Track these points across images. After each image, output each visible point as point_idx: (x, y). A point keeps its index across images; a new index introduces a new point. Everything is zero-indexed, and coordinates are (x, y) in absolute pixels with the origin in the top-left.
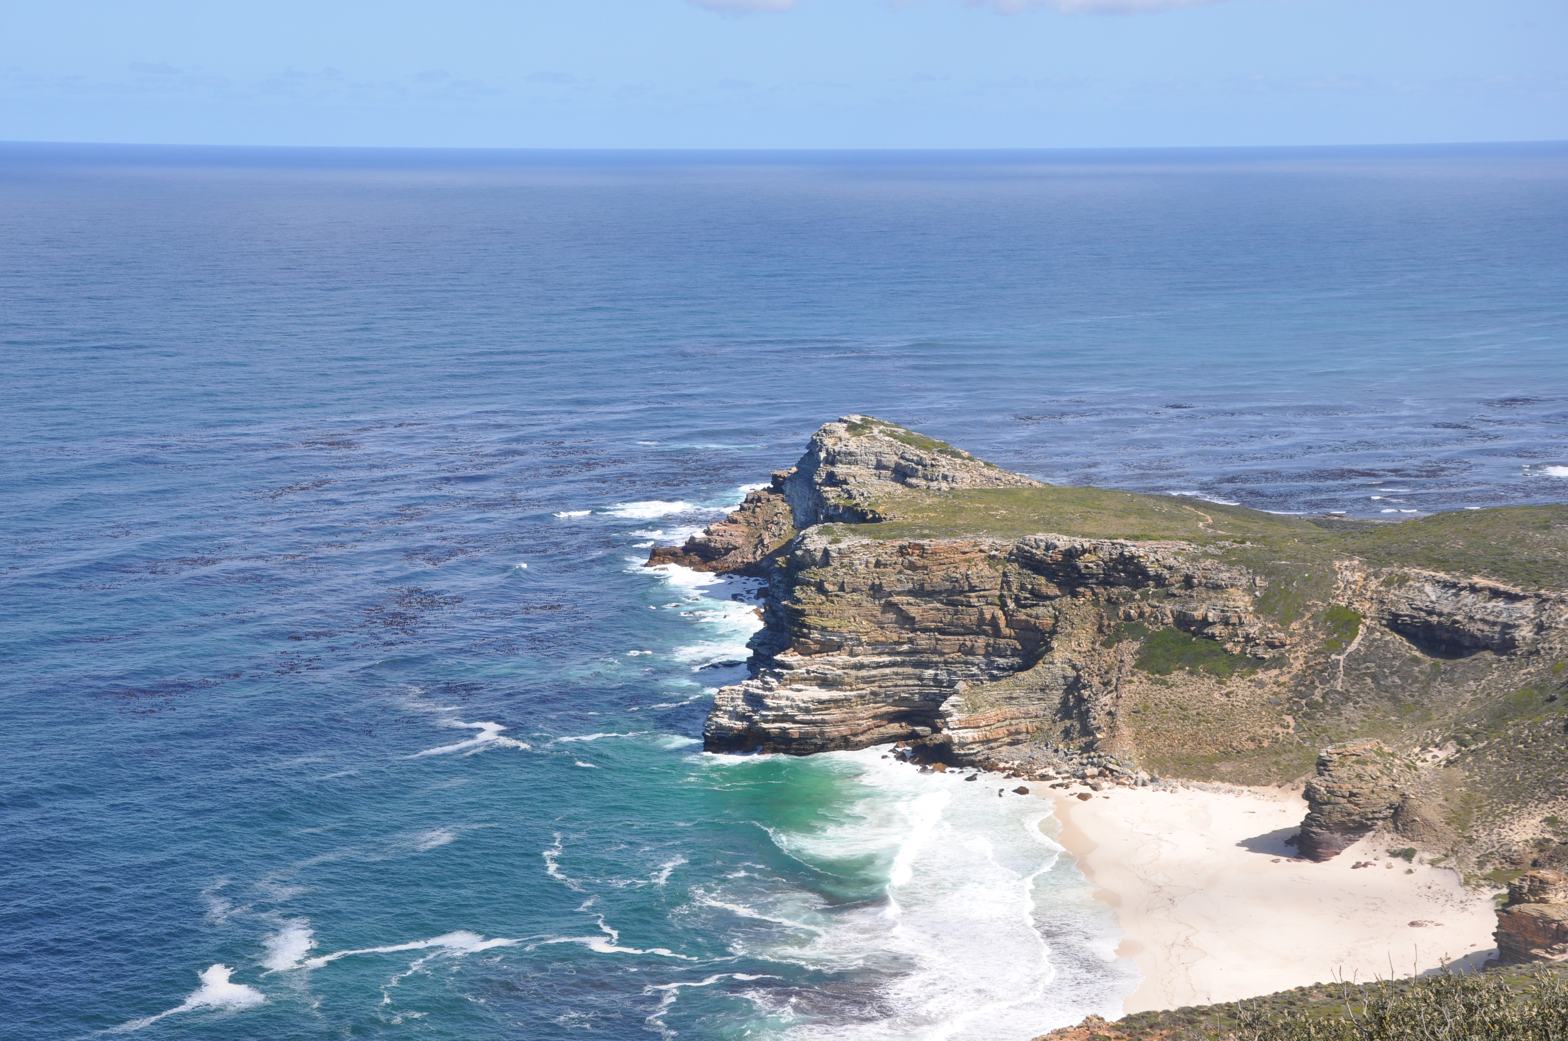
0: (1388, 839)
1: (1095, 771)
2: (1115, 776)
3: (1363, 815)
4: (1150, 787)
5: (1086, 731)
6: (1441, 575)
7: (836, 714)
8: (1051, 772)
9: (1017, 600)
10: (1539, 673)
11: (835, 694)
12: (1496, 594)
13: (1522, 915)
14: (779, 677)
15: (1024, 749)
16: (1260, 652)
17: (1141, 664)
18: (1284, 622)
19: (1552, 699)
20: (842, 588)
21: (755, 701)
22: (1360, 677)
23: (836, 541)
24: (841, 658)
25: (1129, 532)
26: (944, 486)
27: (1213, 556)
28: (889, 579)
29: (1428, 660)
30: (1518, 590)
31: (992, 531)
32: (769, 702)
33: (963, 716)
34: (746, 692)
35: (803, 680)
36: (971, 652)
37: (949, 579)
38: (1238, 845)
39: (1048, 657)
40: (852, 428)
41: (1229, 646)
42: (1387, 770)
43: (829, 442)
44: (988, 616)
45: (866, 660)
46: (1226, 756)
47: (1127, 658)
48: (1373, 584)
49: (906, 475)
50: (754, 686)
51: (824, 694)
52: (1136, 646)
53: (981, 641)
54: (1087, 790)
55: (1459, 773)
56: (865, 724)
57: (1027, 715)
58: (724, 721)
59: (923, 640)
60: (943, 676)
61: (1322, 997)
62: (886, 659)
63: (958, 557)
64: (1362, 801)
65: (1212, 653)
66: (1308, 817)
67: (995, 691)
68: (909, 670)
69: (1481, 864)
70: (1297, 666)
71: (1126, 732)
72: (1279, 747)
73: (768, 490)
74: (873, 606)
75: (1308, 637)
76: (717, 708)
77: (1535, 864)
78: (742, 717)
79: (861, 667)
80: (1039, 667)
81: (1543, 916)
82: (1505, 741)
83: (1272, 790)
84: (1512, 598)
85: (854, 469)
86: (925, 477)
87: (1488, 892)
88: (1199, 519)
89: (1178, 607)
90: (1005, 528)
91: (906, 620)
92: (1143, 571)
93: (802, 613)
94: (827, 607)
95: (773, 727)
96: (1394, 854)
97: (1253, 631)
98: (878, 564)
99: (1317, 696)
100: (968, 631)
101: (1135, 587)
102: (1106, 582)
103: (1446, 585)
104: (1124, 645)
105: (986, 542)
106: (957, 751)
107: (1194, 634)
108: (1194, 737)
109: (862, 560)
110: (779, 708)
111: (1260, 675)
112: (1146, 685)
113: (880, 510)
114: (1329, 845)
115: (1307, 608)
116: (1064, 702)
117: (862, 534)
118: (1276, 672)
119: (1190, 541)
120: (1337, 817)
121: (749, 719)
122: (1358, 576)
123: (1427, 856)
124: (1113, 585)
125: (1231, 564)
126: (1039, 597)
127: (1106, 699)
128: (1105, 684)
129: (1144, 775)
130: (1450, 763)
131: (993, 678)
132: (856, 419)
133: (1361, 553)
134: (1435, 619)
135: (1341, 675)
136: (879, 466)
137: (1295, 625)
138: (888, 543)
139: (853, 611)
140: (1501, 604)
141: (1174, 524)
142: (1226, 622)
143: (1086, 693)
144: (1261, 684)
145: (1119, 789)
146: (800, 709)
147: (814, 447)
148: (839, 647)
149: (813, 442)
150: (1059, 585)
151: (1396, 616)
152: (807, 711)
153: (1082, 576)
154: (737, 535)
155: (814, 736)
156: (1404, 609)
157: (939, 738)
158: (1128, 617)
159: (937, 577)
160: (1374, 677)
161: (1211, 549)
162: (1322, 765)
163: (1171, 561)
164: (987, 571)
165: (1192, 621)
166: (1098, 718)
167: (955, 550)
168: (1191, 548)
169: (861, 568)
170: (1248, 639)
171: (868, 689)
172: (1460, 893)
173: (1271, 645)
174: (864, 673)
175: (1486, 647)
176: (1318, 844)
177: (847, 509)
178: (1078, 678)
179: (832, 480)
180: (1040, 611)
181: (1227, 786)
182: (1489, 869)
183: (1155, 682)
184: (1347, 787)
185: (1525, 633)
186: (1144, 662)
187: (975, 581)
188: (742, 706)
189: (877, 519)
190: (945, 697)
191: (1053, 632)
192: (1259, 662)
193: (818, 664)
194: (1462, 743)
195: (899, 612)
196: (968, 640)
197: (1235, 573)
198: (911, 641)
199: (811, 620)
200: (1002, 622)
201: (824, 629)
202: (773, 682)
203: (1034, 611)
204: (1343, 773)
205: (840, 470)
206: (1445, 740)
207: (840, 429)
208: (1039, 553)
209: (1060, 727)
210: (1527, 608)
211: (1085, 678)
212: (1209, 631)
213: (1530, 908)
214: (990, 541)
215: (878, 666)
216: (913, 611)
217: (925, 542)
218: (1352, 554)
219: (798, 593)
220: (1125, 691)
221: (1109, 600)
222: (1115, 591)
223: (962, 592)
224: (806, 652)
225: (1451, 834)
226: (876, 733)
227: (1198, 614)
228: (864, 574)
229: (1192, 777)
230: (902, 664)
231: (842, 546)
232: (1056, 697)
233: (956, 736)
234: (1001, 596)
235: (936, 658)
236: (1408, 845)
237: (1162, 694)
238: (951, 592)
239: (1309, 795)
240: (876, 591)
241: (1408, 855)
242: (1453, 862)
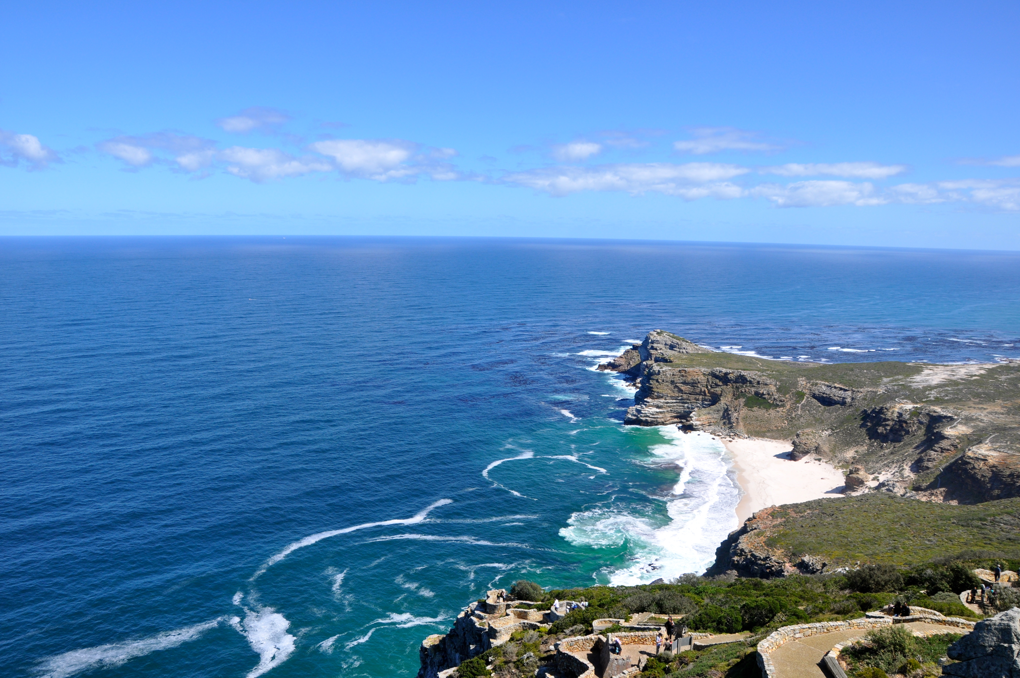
0: (814, 456)
1: (733, 434)
2: (739, 436)
3: (808, 449)
4: (748, 439)
5: (730, 423)
6: (826, 383)
7: (661, 416)
8: (721, 434)
9: (711, 386)
10: (852, 411)
11: (661, 410)
12: (841, 389)
13: (852, 477)
14: (645, 405)
15: (712, 427)
16: (778, 403)
17: (745, 405)
18: (785, 395)
19: (856, 418)
20: (663, 381)
21: (639, 411)
22: (805, 411)
23: (662, 368)
24: (662, 400)
25: (742, 368)
26: (684, 351)
27: (765, 376)
28: (676, 379)
29: (823, 407)
30: (847, 388)
31: (704, 366)
32: (643, 412)
33: (696, 418)
34: (636, 409)
35: (652, 406)
36: (698, 400)
37: (692, 379)
38: (775, 456)
39: (719, 402)
40: (658, 333)
41: (769, 401)
42: (814, 437)
43: (652, 337)
44: (703, 390)
45: (669, 401)
46: (769, 431)
47: (741, 403)
48: (808, 385)
49: (673, 347)
50: (638, 407)
51: (658, 410)
52: (744, 400)
53: (701, 397)
54: (731, 439)
55: (832, 438)
56: (668, 418)
57: (713, 418)
58: (630, 416)
59: (685, 396)
60: (690, 406)
61: (825, 501)
62: (674, 401)
63: (695, 374)
64: (808, 445)
65: (765, 403)
66: (793, 449)
67: (704, 411)
68: (681, 404)
69: (839, 463)
70: (788, 407)
71: (741, 424)
72: (783, 429)
73: (631, 349)
74: (672, 387)
75: (791, 399)
76: (628, 413)
77: (852, 463)
78: (635, 415)
79: (668, 403)
80: (717, 405)
81: (858, 478)
82: (844, 429)
83: (781, 441)
84: (845, 390)
85: (659, 345)
86: (679, 348)
87: (840, 471)
88: (758, 364)
89: (755, 390)
90: (706, 365)
91: (680, 391)
92: (746, 379)
93: (652, 388)
94: (659, 386)
95: (644, 419)
96: (816, 460)
97: (776, 397)
98: (673, 375)
99: (793, 415)
100: (697, 394)
101: (744, 384)
102: (735, 382)
103: (828, 386)
104: (741, 399)
105: (703, 370)
106: (694, 427)
107: (760, 397)
108: (760, 426)
109: (669, 374)
110: (645, 414)
111: (778, 409)
112: (747, 411)
113: (672, 359)
114: (799, 457)
115: (791, 391)
116: (724, 414)
117: (669, 366)
118: (782, 408)
119: (759, 371)
120: (801, 449)
121: (637, 416)
122: (804, 383)
123: (825, 460)
124: (737, 383)
125: (770, 378)
126: (717, 385)
127: (736, 414)
128: (735, 410)
129: (746, 436)
130: (829, 435)
131: (704, 407)
132: (659, 331)
133: (805, 376)
134: (825, 395)
135: (800, 410)
136: (666, 344)
137: (787, 396)
138: (676, 369)
139: (666, 388)
140: (842, 392)
141: (751, 365)
142: (769, 394)
143: (730, 413)
144: (778, 412)
145: (739, 439)
146: (651, 414)
147: (647, 339)
148: (662, 397)
149: (647, 337)
150: (723, 382)
151: (814, 394)
152: (653, 414)
153: (729, 380)
154: (622, 362)
155: (654, 421)
156: (817, 392)
157: (688, 423)
158: (742, 392)
159: (689, 379)
160: (809, 411)
161: (764, 374)
162: (798, 435)
163: (754, 377)
164: (703, 378)
165: (759, 394)
166: (733, 419)
167: (694, 372)
168: (759, 373)
169: (669, 376)
170: (775, 399)
171: (669, 409)
172: (833, 470)
173: (781, 401)
174: (668, 405)
175: (838, 404)
176: (796, 457)
177: (662, 358)
178: (728, 408)
179: (652, 348)
180: (717, 389)
181: (769, 439)
182: (841, 464)
183: (749, 410)
184: (804, 442)
185: (849, 400)
186: (746, 404)
187: (700, 381)
188: (635, 413)
189: (671, 362)
190: (691, 412)
191: (721, 395)
192: (777, 406)
193: (656, 402)
194: (833, 430)
195: (679, 388)
196: (697, 397)
197: (771, 381)
198: (681, 396)
199: (655, 390)
200: (707, 392)
201: (658, 392)
202: (644, 406)
203: (716, 389)
204: (803, 438)
205: (655, 345)
206: (828, 429)
207: (655, 334)
208: (717, 373)
209: (722, 422)
210: (849, 393)
211: (730, 408)
212: (764, 396)
213: (854, 476)
214: (703, 369)
215: (672, 403)
216: (683, 388)
217: (686, 369)
218: (803, 376)
219: (651, 382)
220: (741, 412)
221: (736, 387)
222: (738, 384)
223: (696, 383)
224: (653, 398)
225: (831, 455)
226: (671, 421)
227: (761, 392)
228: (670, 378)
229: (759, 437)
230: (679, 403)
231: (664, 369)
232: (721, 413)
233: (694, 423)
234: (707, 385)
235: (688, 401)
236: (820, 457)
237: (751, 413)
238: (693, 383)
239: (794, 443)
240: (672, 382)
241: (819, 460)
242: (831, 462)
